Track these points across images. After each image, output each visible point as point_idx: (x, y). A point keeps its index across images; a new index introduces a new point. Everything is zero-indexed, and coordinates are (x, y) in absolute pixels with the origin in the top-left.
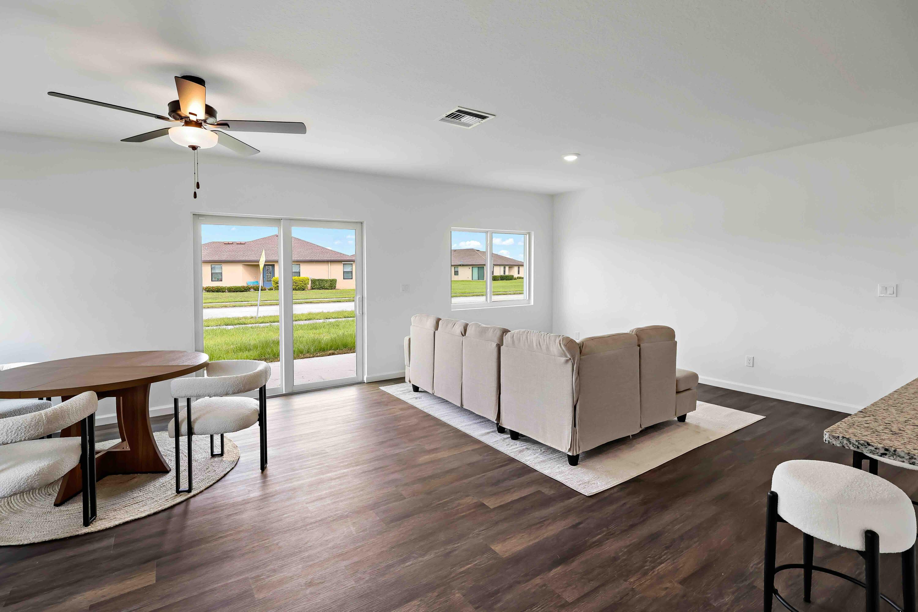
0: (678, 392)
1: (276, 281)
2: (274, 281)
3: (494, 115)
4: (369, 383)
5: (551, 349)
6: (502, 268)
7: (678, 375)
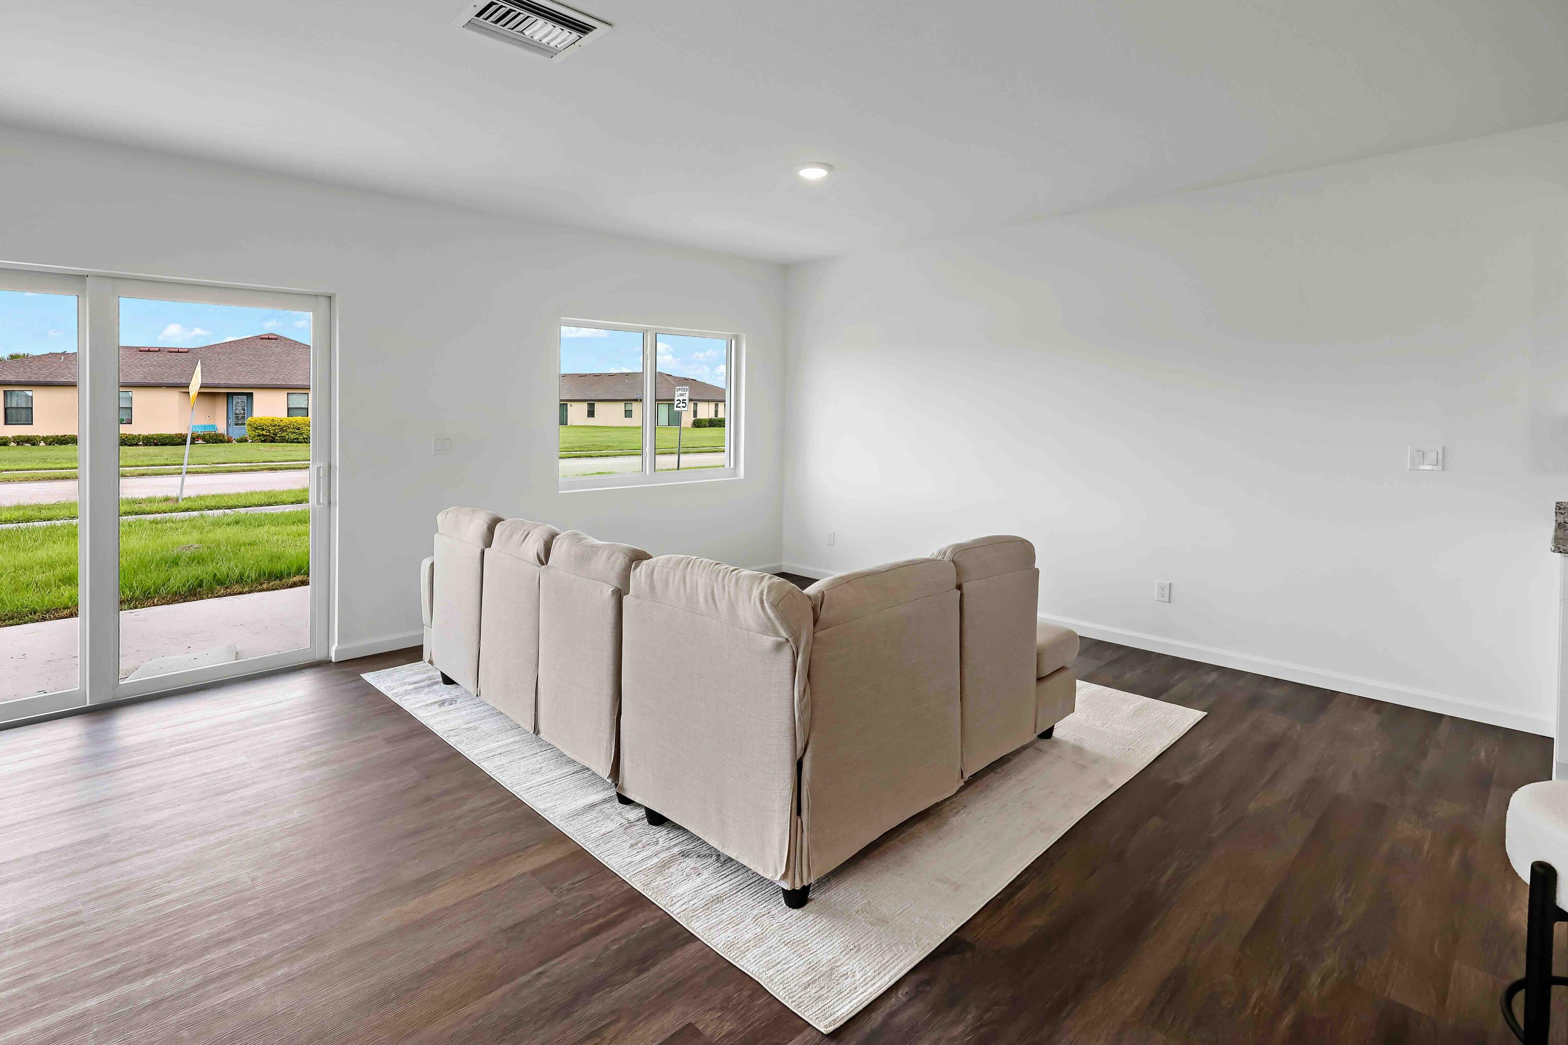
0: (1040, 679)
1: (255, 425)
2: (250, 425)
3: (610, 24)
4: (340, 663)
5: (740, 612)
6: (712, 405)
7: (1041, 638)
